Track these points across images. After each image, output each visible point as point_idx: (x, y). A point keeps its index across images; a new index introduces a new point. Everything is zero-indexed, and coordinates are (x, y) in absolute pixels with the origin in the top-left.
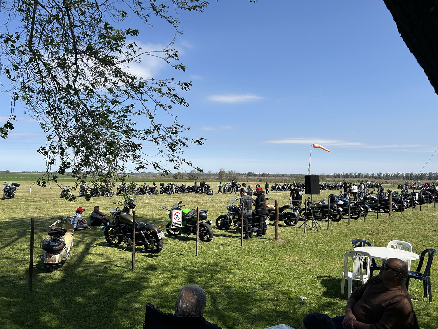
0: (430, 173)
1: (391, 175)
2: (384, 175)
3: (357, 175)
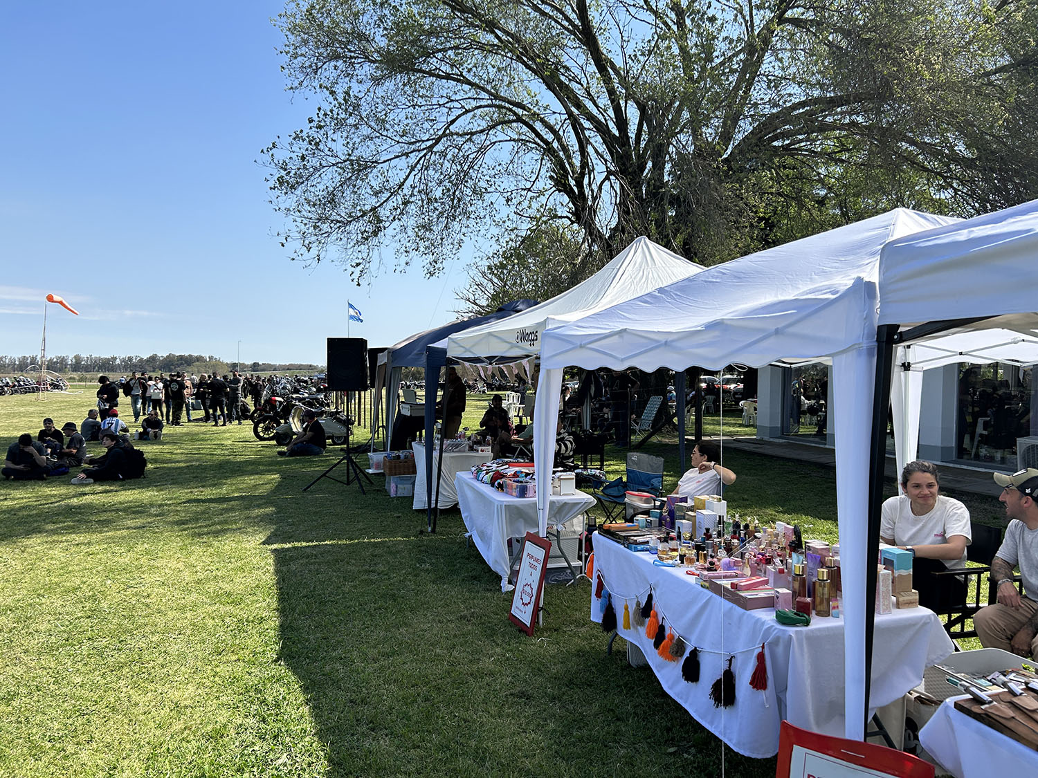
0: (77, 358)
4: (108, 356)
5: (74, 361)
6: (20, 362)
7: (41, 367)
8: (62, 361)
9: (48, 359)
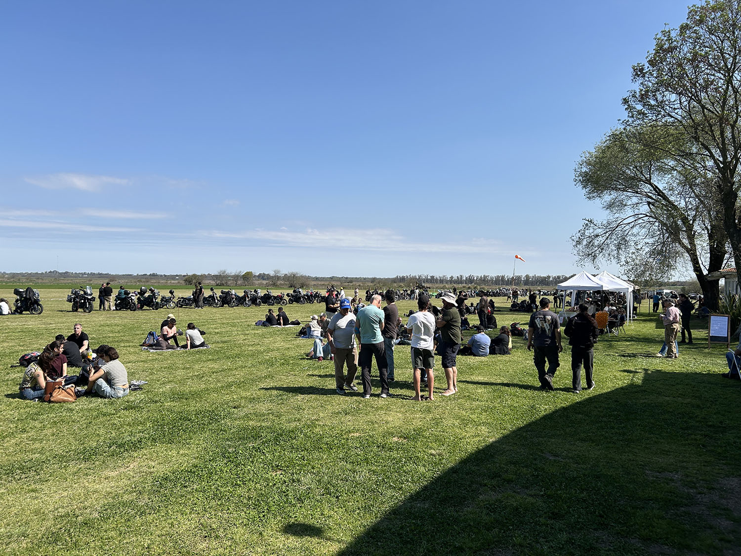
1: (475, 278)
2: (467, 278)
4: (545, 276)
5: (525, 278)
6: (496, 279)
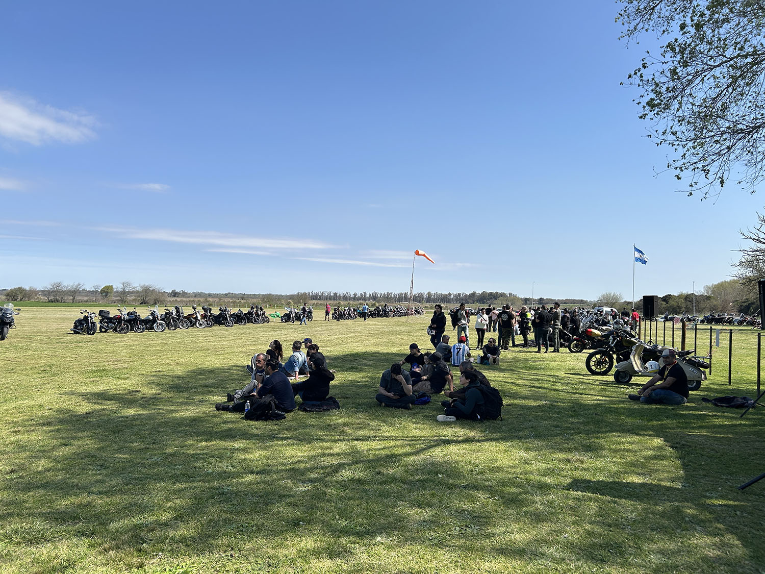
0: (429, 294)
3: (332, 295)
4: (446, 293)
5: (427, 296)
6: (399, 296)
7: (410, 299)
8: (421, 295)
9: (414, 295)
